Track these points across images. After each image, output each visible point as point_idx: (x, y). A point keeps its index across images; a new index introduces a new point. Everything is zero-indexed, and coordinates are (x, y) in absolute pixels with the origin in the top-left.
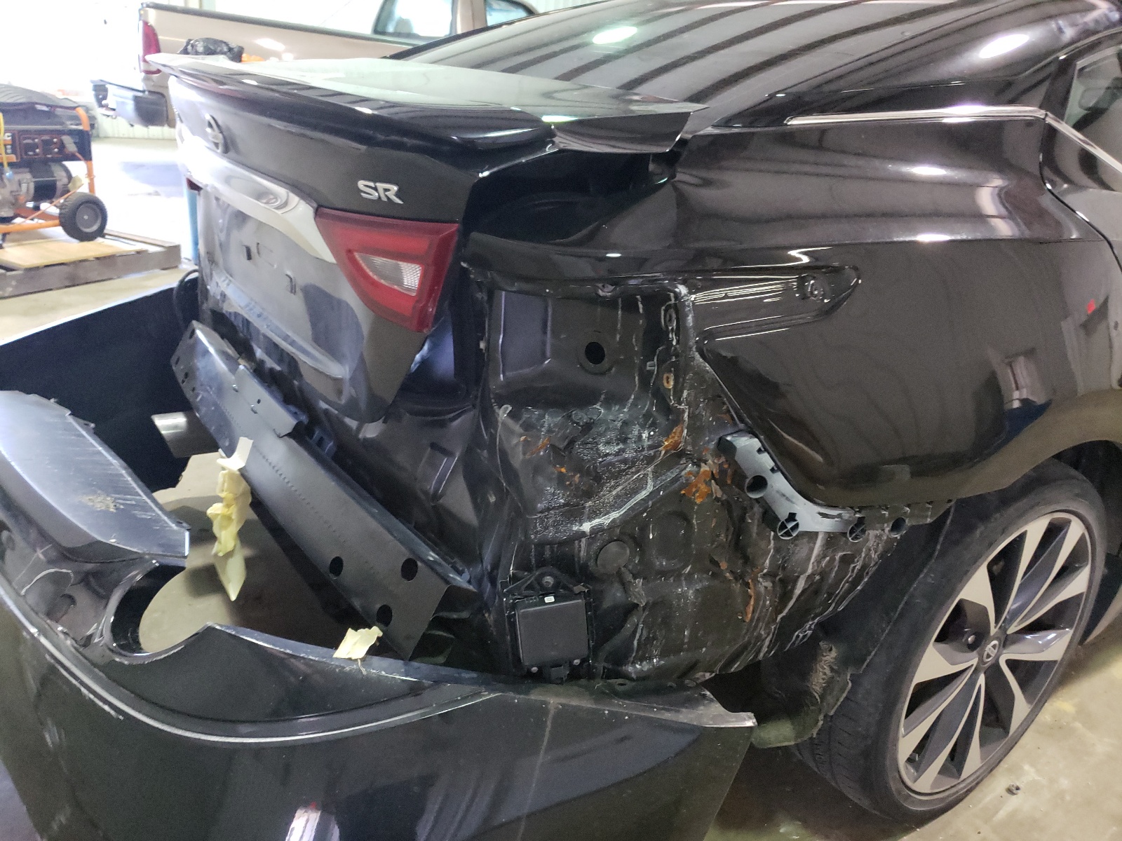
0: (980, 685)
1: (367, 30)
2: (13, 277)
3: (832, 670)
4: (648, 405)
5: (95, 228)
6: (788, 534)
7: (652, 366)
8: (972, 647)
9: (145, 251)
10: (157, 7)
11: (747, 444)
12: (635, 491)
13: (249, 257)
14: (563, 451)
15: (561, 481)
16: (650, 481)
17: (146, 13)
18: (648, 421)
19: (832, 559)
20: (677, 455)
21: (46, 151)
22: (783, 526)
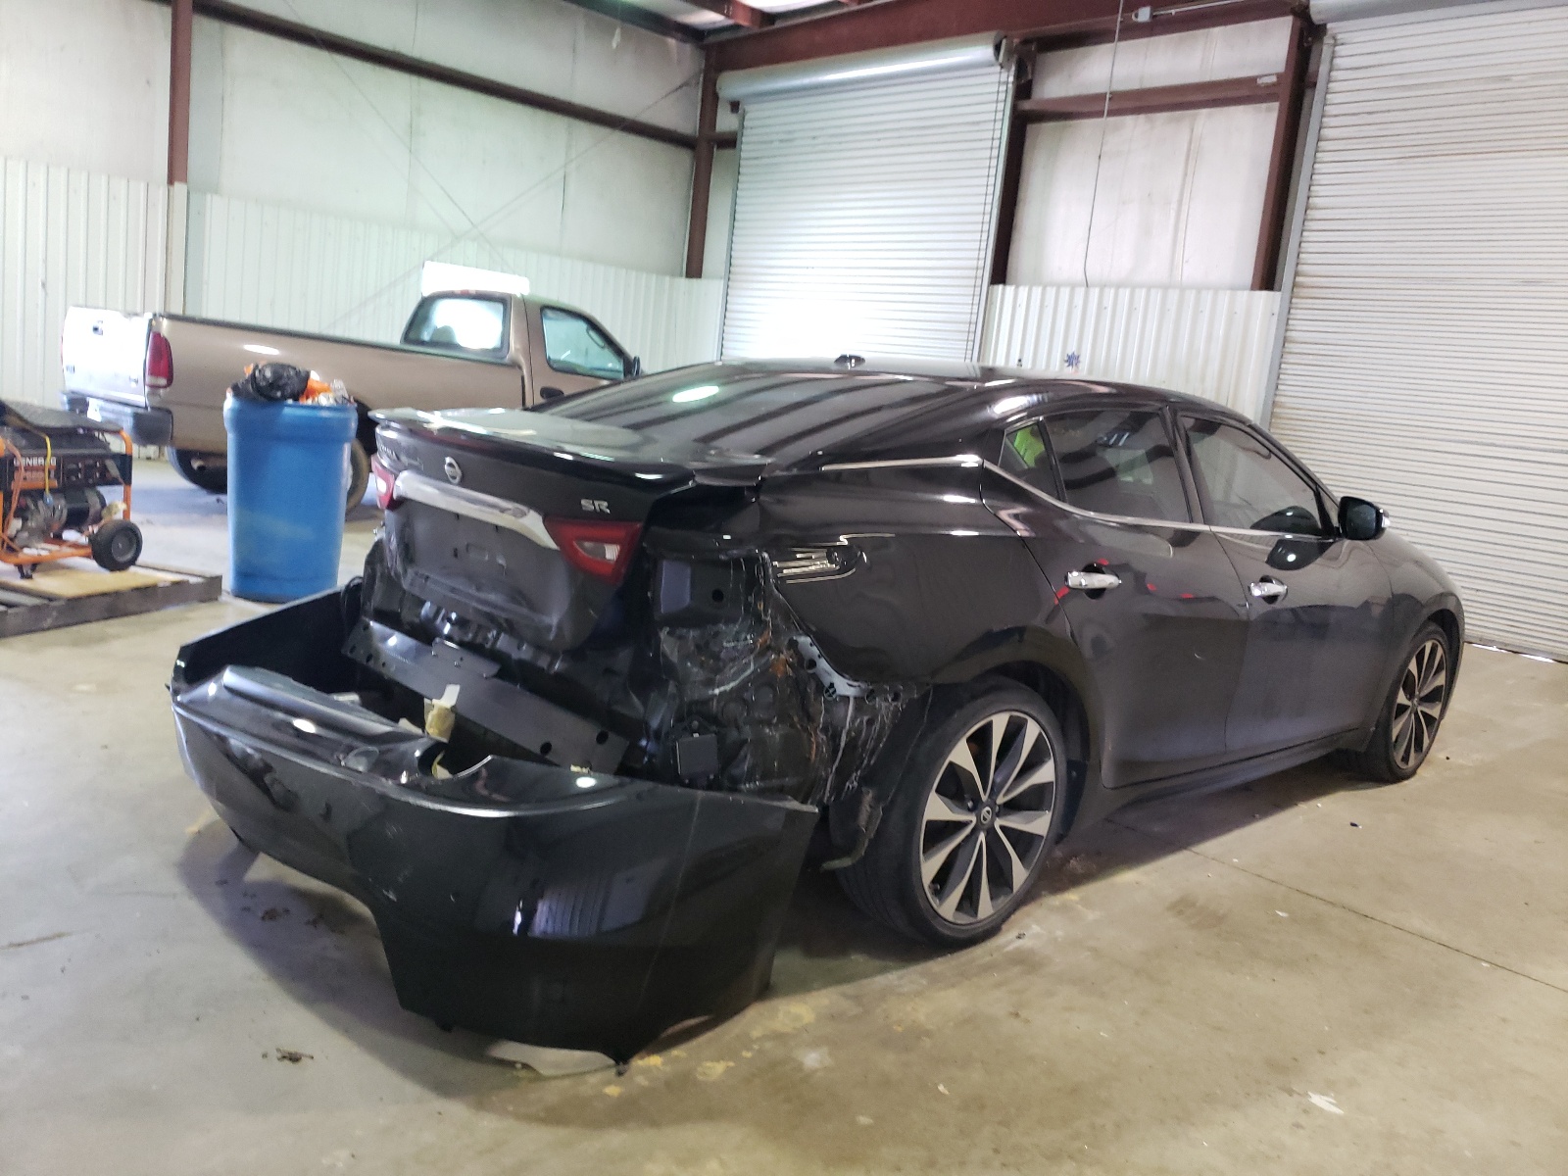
0: (981, 843)
1: (396, 339)
2: (54, 608)
3: (871, 807)
4: (751, 621)
5: (129, 556)
6: (830, 696)
7: (751, 599)
8: (970, 810)
9: (186, 583)
10: (172, 317)
11: (805, 640)
12: (744, 670)
13: (456, 555)
14: (702, 648)
15: (702, 665)
16: (752, 664)
17: (159, 324)
18: (750, 630)
19: (862, 722)
20: (767, 648)
21: (87, 477)
22: (827, 691)
